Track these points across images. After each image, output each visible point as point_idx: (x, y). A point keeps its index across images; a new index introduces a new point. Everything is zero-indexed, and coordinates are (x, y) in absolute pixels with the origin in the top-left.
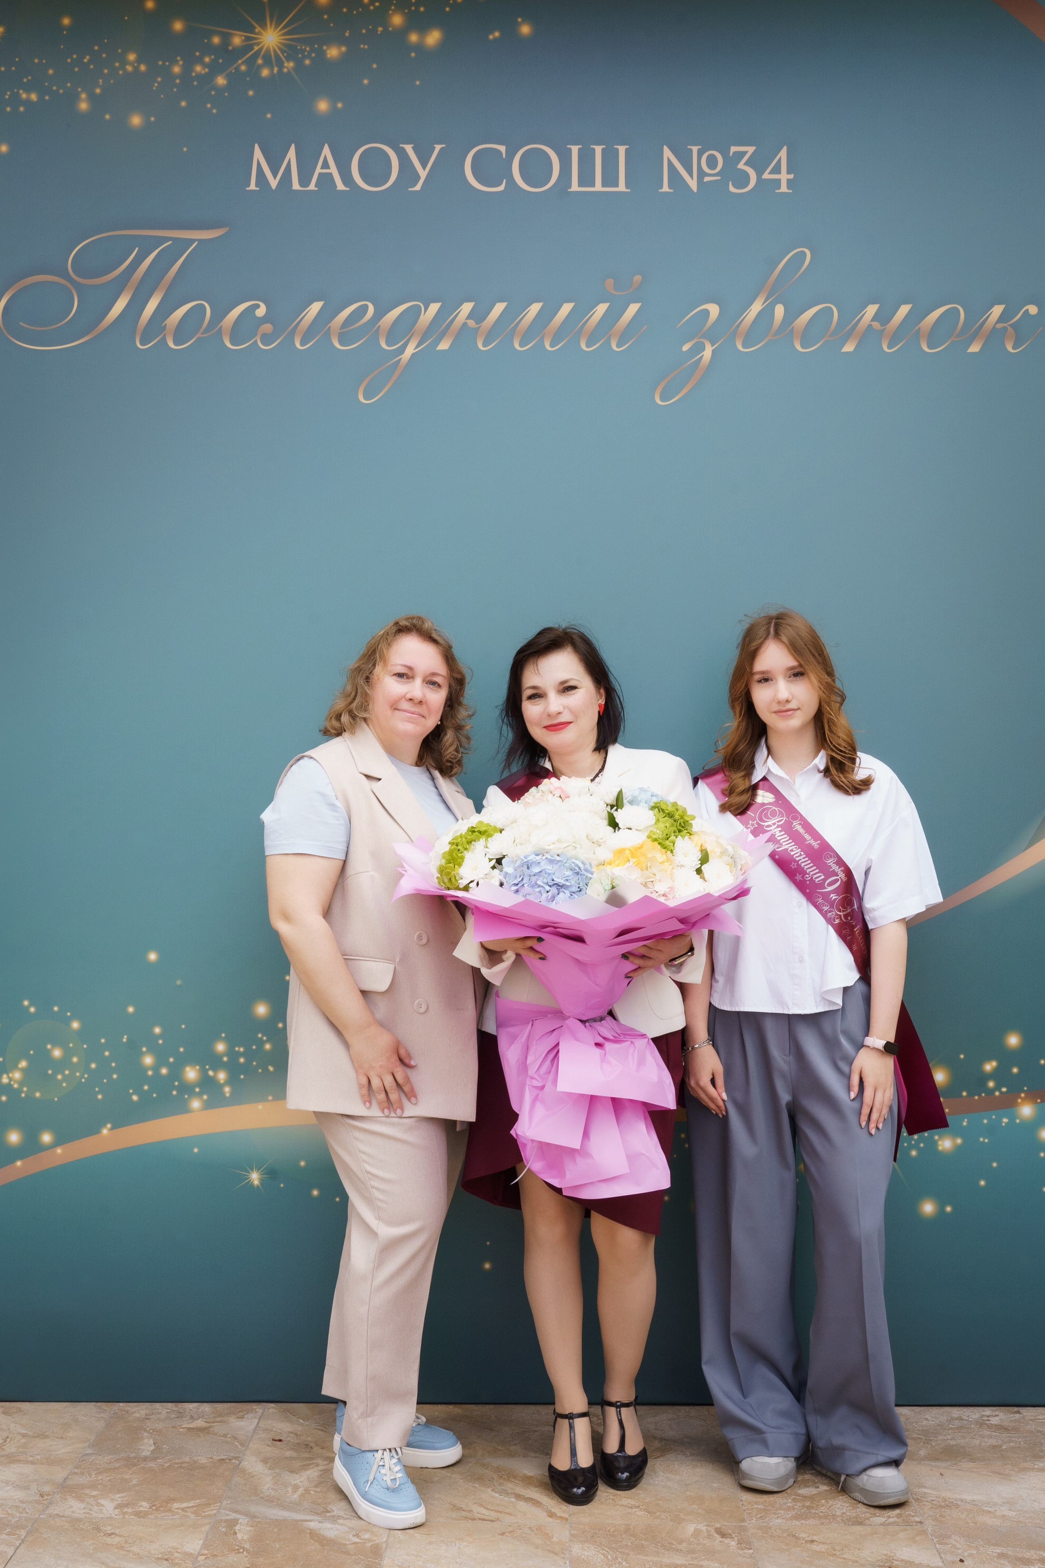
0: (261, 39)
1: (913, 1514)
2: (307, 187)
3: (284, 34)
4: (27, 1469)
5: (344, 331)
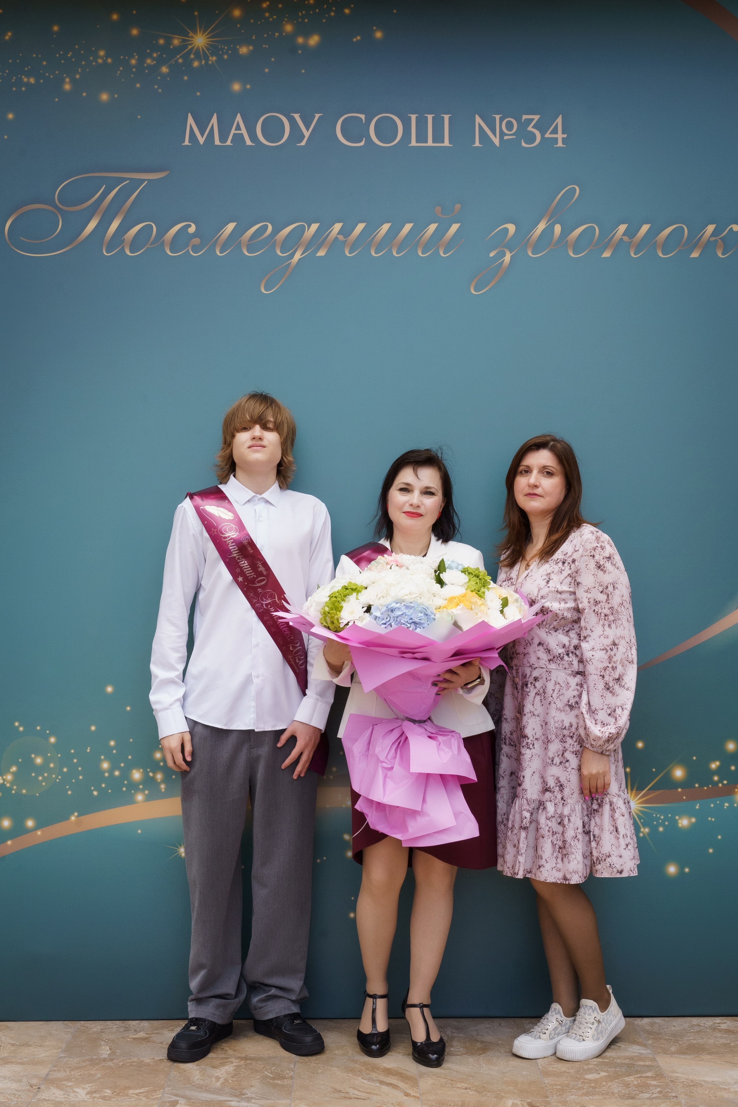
0: (193, 40)
2: (226, 143)
3: (209, 38)
4: (18, 1068)
5: (251, 242)
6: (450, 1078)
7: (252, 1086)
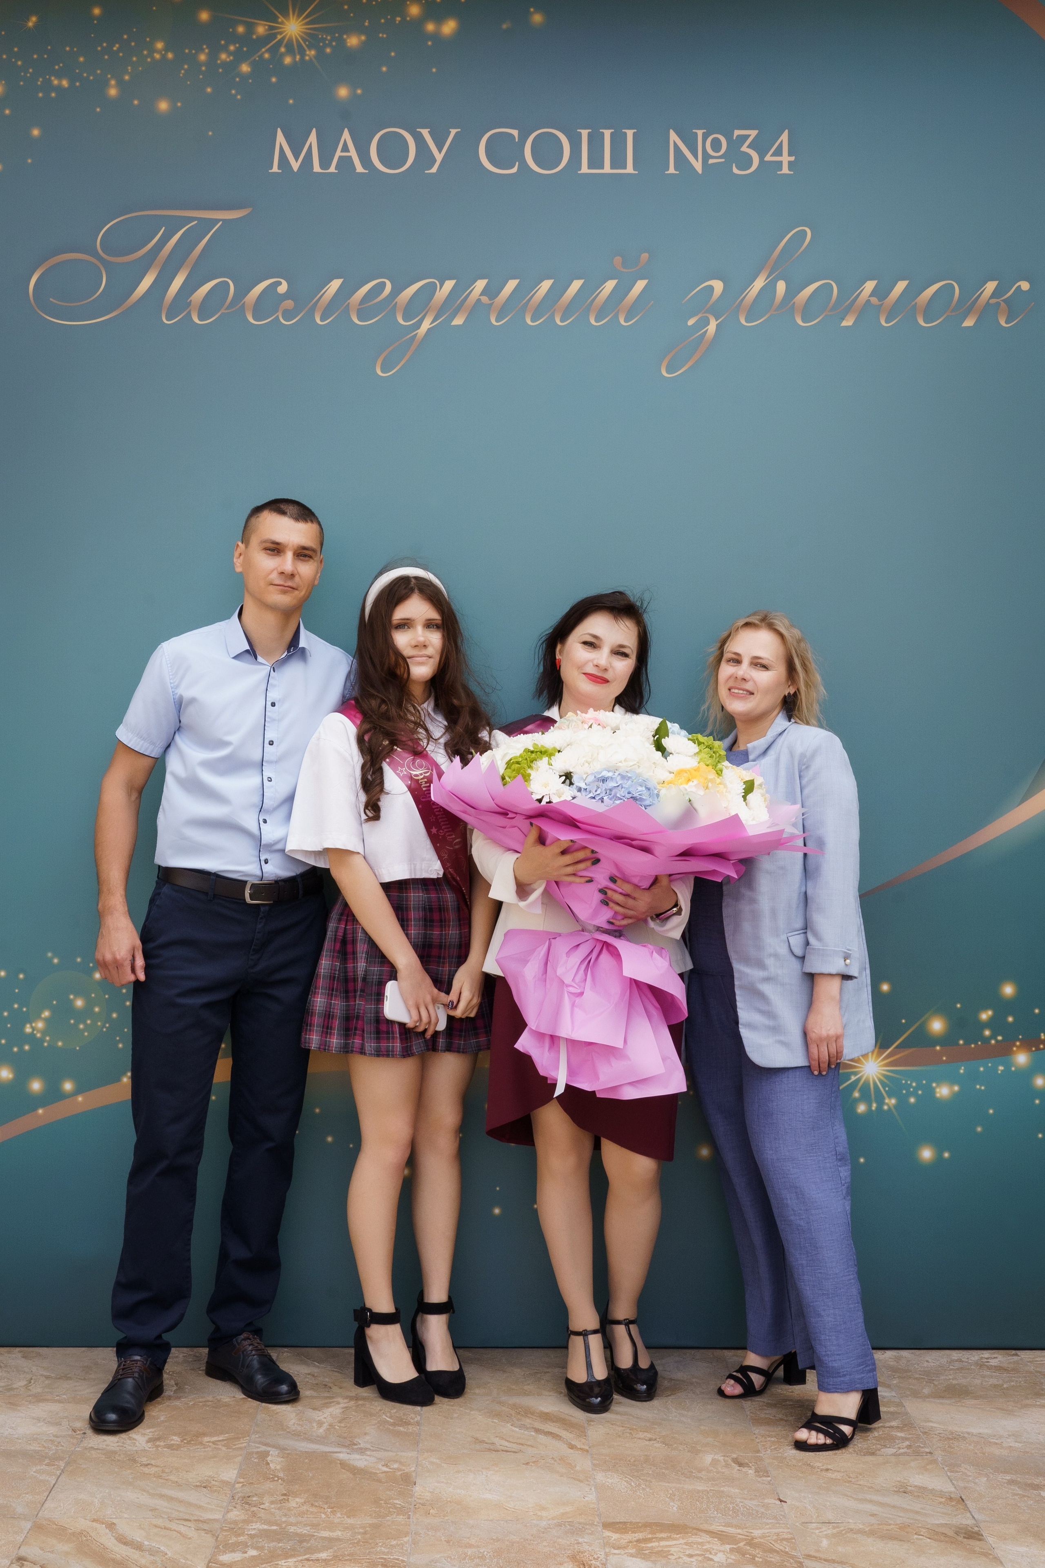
0: (284, 28)
1: (922, 1445)
2: (328, 169)
3: (307, 24)
4: (55, 1407)
5: (363, 306)
6: (628, 1426)
7: (365, 1434)
